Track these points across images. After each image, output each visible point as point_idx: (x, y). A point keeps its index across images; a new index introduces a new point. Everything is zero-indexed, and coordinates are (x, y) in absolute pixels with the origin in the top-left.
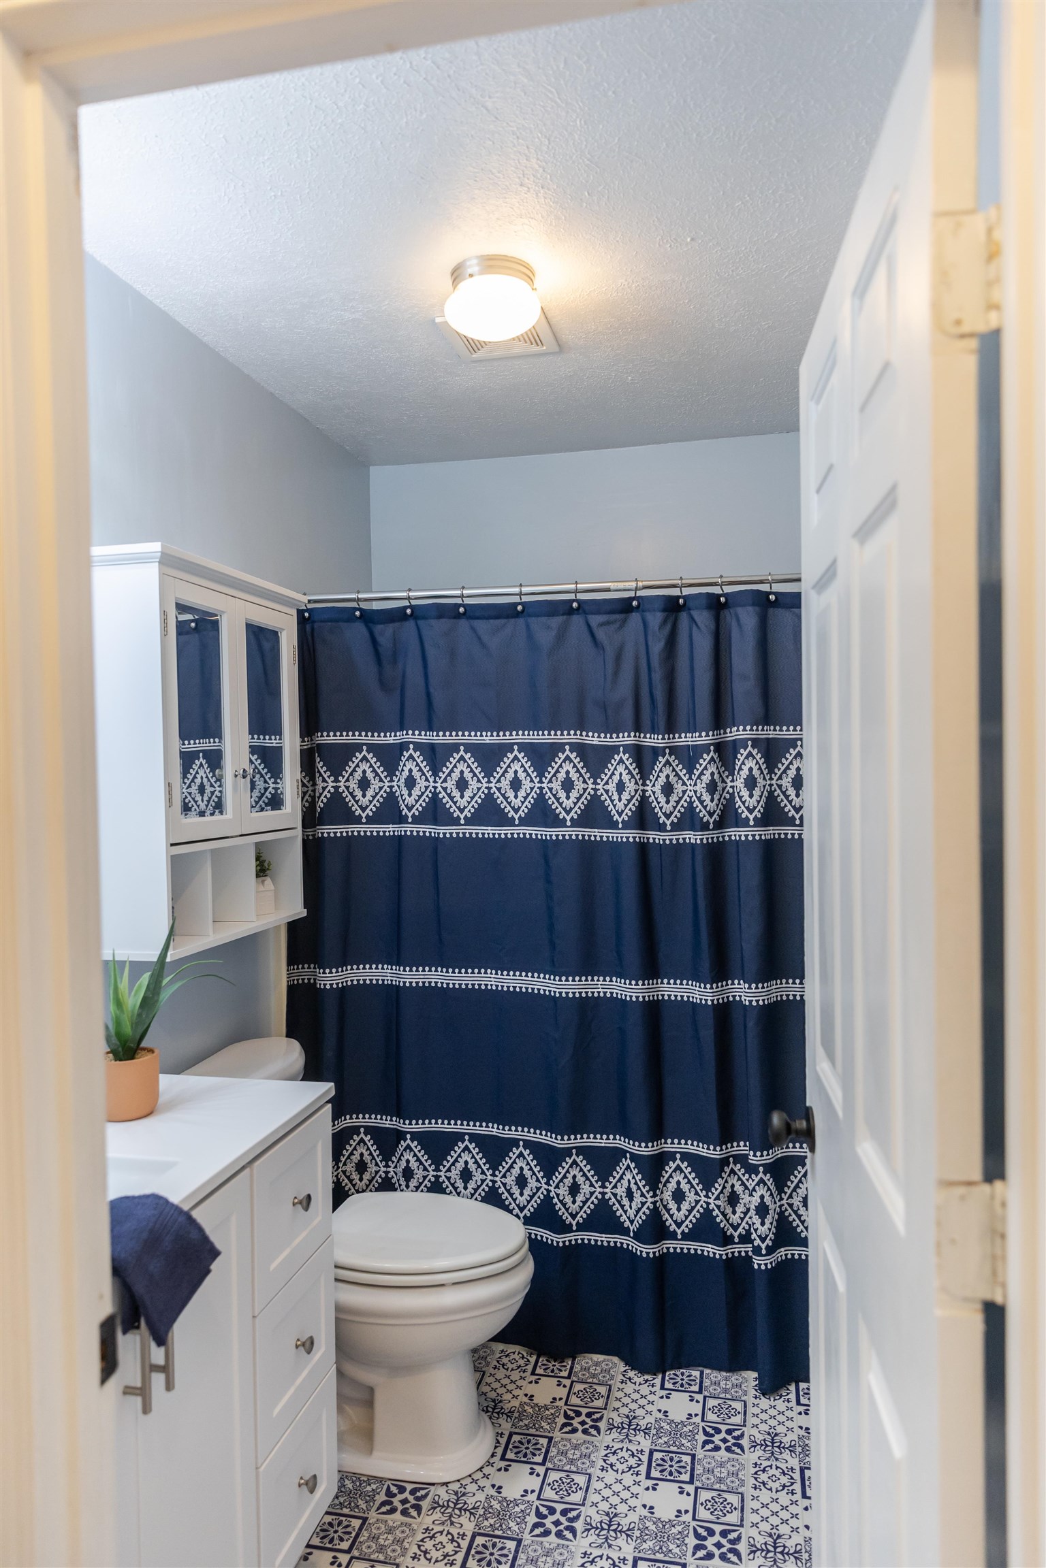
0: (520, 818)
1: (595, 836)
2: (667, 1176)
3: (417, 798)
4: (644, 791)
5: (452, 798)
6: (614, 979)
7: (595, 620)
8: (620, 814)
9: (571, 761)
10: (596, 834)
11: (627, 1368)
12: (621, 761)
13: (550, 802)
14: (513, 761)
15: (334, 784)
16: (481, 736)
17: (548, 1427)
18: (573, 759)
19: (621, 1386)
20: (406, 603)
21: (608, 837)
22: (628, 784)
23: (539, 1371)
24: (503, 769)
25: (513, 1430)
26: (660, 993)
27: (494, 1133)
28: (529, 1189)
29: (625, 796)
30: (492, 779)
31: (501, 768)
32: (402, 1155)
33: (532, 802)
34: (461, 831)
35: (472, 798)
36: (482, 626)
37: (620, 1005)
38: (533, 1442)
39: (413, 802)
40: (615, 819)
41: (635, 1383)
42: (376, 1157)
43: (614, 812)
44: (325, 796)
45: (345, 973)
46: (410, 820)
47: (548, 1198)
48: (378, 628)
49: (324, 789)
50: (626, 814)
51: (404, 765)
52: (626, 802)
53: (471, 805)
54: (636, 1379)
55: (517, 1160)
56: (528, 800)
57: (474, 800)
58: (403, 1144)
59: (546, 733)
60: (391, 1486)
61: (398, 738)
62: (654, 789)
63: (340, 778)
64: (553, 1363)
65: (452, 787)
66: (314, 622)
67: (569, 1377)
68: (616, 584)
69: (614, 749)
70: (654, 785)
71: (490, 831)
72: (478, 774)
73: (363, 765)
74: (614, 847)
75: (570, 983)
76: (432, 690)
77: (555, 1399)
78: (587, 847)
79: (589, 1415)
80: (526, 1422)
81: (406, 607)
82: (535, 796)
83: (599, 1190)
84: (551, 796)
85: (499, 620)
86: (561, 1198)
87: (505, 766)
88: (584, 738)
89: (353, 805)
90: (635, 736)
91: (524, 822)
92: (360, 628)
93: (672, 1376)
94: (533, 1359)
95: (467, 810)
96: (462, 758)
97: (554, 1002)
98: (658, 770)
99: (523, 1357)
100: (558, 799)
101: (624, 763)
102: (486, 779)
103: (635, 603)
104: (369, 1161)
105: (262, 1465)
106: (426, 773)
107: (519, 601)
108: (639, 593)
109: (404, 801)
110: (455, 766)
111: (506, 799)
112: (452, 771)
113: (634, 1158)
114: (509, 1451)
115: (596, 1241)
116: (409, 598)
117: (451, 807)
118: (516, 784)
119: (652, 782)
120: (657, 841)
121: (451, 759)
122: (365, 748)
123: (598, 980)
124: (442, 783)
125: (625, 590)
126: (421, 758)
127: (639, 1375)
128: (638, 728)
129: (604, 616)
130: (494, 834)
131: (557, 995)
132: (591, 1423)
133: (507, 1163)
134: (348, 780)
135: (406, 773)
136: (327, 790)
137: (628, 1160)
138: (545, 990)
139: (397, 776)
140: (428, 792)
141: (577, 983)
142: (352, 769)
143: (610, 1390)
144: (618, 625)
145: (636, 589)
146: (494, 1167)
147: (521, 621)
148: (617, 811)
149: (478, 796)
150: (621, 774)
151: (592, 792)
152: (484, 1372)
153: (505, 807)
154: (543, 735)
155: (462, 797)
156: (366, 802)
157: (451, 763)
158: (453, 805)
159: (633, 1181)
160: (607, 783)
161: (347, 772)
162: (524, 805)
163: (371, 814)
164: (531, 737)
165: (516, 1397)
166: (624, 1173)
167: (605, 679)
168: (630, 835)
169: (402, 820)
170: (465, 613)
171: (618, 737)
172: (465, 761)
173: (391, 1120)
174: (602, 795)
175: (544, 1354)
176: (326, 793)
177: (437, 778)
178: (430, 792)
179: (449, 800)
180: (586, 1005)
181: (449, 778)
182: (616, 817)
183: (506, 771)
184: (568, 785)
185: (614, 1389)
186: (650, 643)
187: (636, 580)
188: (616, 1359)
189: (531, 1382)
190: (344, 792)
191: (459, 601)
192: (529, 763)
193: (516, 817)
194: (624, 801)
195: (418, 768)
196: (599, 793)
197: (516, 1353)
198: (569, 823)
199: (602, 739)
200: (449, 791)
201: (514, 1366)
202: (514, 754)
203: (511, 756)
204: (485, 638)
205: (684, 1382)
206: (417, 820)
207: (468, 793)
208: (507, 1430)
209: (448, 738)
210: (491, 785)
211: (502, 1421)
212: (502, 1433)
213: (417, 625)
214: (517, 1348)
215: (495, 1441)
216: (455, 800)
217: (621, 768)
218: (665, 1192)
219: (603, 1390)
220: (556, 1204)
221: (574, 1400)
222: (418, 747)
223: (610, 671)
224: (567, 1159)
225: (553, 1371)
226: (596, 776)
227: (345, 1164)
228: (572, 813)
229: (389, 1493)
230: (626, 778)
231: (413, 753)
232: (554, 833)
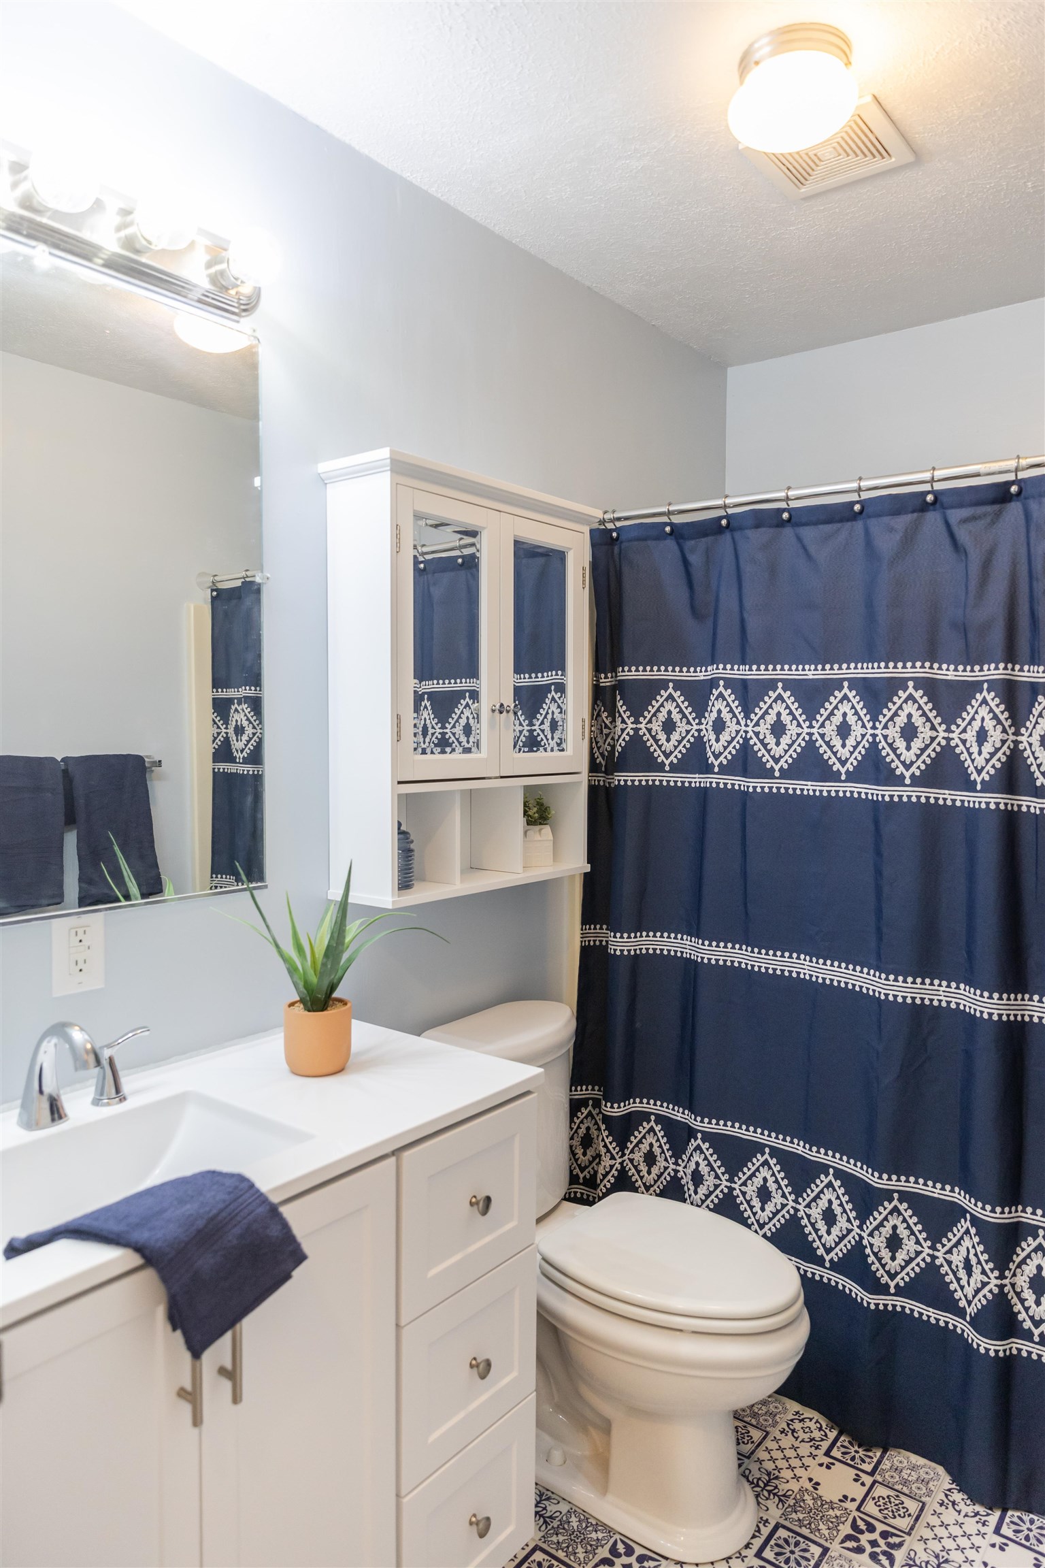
0: (847, 772)
1: (945, 799)
2: (1023, 1255)
3: (726, 744)
4: (1016, 743)
5: (765, 746)
6: (962, 986)
7: (955, 515)
8: (979, 772)
9: (915, 701)
10: (946, 796)
11: (954, 1486)
12: (985, 702)
13: (884, 753)
14: (841, 701)
15: (634, 726)
16: (804, 670)
17: (826, 1532)
18: (918, 699)
19: (939, 1510)
20: (722, 513)
21: (963, 801)
22: (991, 732)
23: (836, 1453)
24: (828, 711)
25: (782, 1521)
26: (1027, 1013)
27: (800, 1152)
28: (838, 1229)
29: (987, 748)
30: (814, 723)
31: (826, 709)
32: (691, 1155)
33: (863, 752)
34: (775, 785)
35: (790, 746)
36: (808, 533)
37: (969, 1021)
38: (803, 1546)
39: (720, 748)
40: (972, 779)
41: (959, 1512)
42: (666, 1151)
43: (972, 769)
44: (624, 740)
45: (638, 939)
46: (716, 770)
47: (859, 1246)
48: (689, 544)
49: (623, 730)
50: (988, 773)
51: (713, 705)
52: (988, 757)
53: (788, 754)
54: (961, 1506)
55: (825, 1190)
56: (858, 750)
57: (793, 749)
58: (693, 1143)
59: (882, 664)
60: (619, 1541)
61: (709, 673)
62: (1031, 740)
63: (641, 719)
64: (856, 1448)
65: (766, 731)
66: (621, 542)
67: (872, 1474)
68: (987, 465)
69: (976, 686)
70: (1031, 735)
71: (809, 787)
72: (798, 717)
73: (669, 705)
74: (971, 815)
75: (900, 984)
76: (746, 615)
77: (845, 1497)
78: (932, 814)
79: (884, 1535)
80: (801, 1516)
81: (721, 518)
82: (867, 746)
83: (927, 1251)
84: (886, 746)
85: (830, 526)
86: (876, 1250)
87: (831, 708)
88: (935, 671)
89: (655, 750)
90: (1006, 668)
91: (852, 777)
92: (671, 544)
93: (1016, 1520)
94: (832, 1435)
95: (783, 760)
96: (780, 697)
97: (879, 1005)
98: (1036, 715)
99: (820, 1429)
100: (894, 750)
101: (987, 704)
102: (807, 723)
103: (1014, 489)
104: (659, 1154)
105: (407, 1495)
106: (738, 714)
107: (858, 499)
108: (1021, 475)
109: (710, 747)
110: (771, 707)
111: (831, 748)
112: (766, 712)
113: (975, 1221)
114: (768, 1548)
115: (921, 1314)
116: (725, 507)
117: (763, 756)
118: (844, 730)
119: (1029, 731)
120: (1032, 810)
121: (766, 698)
122: (671, 685)
123: (940, 985)
124: (753, 727)
125: (1001, 472)
126: (733, 697)
127: (968, 1502)
128: (1011, 656)
129: (969, 509)
130: (814, 791)
131: (883, 997)
132: (885, 1548)
133: (812, 1191)
134: (650, 722)
135: (714, 715)
136: (626, 732)
137: (968, 1222)
138: (868, 989)
139: (706, 718)
140: (738, 738)
141: (909, 985)
142: (655, 709)
143: (922, 1510)
144: (988, 520)
145: (1017, 470)
146: (798, 1192)
147: (859, 525)
148: (976, 768)
149: (797, 743)
150: (983, 719)
151: (944, 743)
152: (768, 1433)
153: (830, 758)
154: (879, 667)
155: (778, 744)
156: (670, 747)
157: (765, 703)
158: (766, 754)
159: (972, 1251)
160: (964, 731)
161: (649, 712)
162: (853, 756)
163: (675, 761)
164: (865, 671)
165: (797, 1478)
166: (962, 1238)
167: (967, 593)
168: (993, 800)
169: (708, 769)
170: (789, 520)
171: (981, 670)
172: (783, 701)
173: (683, 1113)
174: (957, 746)
175: (850, 1434)
176: (624, 735)
177: (749, 721)
178: (741, 737)
179: (762, 748)
180: (920, 1014)
181: (762, 721)
182: (974, 776)
183: (832, 714)
184: (909, 732)
185: (928, 1511)
186: (1032, 541)
187: (1018, 457)
188: (940, 1470)
189: (821, 1465)
190: (644, 734)
191: (783, 505)
192: (862, 703)
193: (843, 771)
194: (985, 755)
195: (728, 709)
196: (953, 743)
197: (814, 1421)
198: (908, 781)
199: (960, 673)
200: (761, 737)
201: (806, 1436)
202: (843, 693)
203: (839, 695)
204: (812, 549)
205: (1031, 1535)
206: (724, 770)
207: (785, 740)
208: (773, 1518)
209: (762, 672)
210: (812, 731)
211: (772, 1504)
212: (767, 1521)
213: (733, 539)
214: (815, 1415)
215: (754, 1527)
216: (769, 747)
217: (983, 711)
218: (1019, 1275)
219: (913, 1506)
220: (869, 1256)
221: (870, 1507)
222: (729, 683)
223: (973, 583)
224: (886, 1203)
225: (853, 1459)
226: (949, 720)
227: (632, 1151)
228: (913, 769)
229: (614, 1551)
230: (989, 724)
231: (723, 691)
232: (887, 793)
